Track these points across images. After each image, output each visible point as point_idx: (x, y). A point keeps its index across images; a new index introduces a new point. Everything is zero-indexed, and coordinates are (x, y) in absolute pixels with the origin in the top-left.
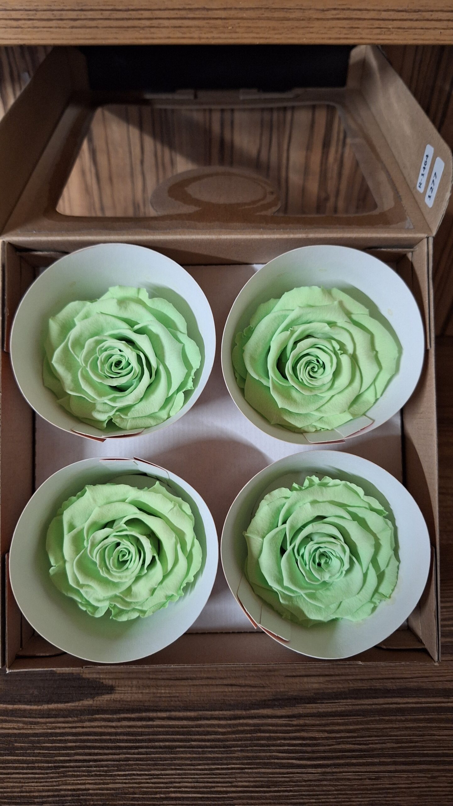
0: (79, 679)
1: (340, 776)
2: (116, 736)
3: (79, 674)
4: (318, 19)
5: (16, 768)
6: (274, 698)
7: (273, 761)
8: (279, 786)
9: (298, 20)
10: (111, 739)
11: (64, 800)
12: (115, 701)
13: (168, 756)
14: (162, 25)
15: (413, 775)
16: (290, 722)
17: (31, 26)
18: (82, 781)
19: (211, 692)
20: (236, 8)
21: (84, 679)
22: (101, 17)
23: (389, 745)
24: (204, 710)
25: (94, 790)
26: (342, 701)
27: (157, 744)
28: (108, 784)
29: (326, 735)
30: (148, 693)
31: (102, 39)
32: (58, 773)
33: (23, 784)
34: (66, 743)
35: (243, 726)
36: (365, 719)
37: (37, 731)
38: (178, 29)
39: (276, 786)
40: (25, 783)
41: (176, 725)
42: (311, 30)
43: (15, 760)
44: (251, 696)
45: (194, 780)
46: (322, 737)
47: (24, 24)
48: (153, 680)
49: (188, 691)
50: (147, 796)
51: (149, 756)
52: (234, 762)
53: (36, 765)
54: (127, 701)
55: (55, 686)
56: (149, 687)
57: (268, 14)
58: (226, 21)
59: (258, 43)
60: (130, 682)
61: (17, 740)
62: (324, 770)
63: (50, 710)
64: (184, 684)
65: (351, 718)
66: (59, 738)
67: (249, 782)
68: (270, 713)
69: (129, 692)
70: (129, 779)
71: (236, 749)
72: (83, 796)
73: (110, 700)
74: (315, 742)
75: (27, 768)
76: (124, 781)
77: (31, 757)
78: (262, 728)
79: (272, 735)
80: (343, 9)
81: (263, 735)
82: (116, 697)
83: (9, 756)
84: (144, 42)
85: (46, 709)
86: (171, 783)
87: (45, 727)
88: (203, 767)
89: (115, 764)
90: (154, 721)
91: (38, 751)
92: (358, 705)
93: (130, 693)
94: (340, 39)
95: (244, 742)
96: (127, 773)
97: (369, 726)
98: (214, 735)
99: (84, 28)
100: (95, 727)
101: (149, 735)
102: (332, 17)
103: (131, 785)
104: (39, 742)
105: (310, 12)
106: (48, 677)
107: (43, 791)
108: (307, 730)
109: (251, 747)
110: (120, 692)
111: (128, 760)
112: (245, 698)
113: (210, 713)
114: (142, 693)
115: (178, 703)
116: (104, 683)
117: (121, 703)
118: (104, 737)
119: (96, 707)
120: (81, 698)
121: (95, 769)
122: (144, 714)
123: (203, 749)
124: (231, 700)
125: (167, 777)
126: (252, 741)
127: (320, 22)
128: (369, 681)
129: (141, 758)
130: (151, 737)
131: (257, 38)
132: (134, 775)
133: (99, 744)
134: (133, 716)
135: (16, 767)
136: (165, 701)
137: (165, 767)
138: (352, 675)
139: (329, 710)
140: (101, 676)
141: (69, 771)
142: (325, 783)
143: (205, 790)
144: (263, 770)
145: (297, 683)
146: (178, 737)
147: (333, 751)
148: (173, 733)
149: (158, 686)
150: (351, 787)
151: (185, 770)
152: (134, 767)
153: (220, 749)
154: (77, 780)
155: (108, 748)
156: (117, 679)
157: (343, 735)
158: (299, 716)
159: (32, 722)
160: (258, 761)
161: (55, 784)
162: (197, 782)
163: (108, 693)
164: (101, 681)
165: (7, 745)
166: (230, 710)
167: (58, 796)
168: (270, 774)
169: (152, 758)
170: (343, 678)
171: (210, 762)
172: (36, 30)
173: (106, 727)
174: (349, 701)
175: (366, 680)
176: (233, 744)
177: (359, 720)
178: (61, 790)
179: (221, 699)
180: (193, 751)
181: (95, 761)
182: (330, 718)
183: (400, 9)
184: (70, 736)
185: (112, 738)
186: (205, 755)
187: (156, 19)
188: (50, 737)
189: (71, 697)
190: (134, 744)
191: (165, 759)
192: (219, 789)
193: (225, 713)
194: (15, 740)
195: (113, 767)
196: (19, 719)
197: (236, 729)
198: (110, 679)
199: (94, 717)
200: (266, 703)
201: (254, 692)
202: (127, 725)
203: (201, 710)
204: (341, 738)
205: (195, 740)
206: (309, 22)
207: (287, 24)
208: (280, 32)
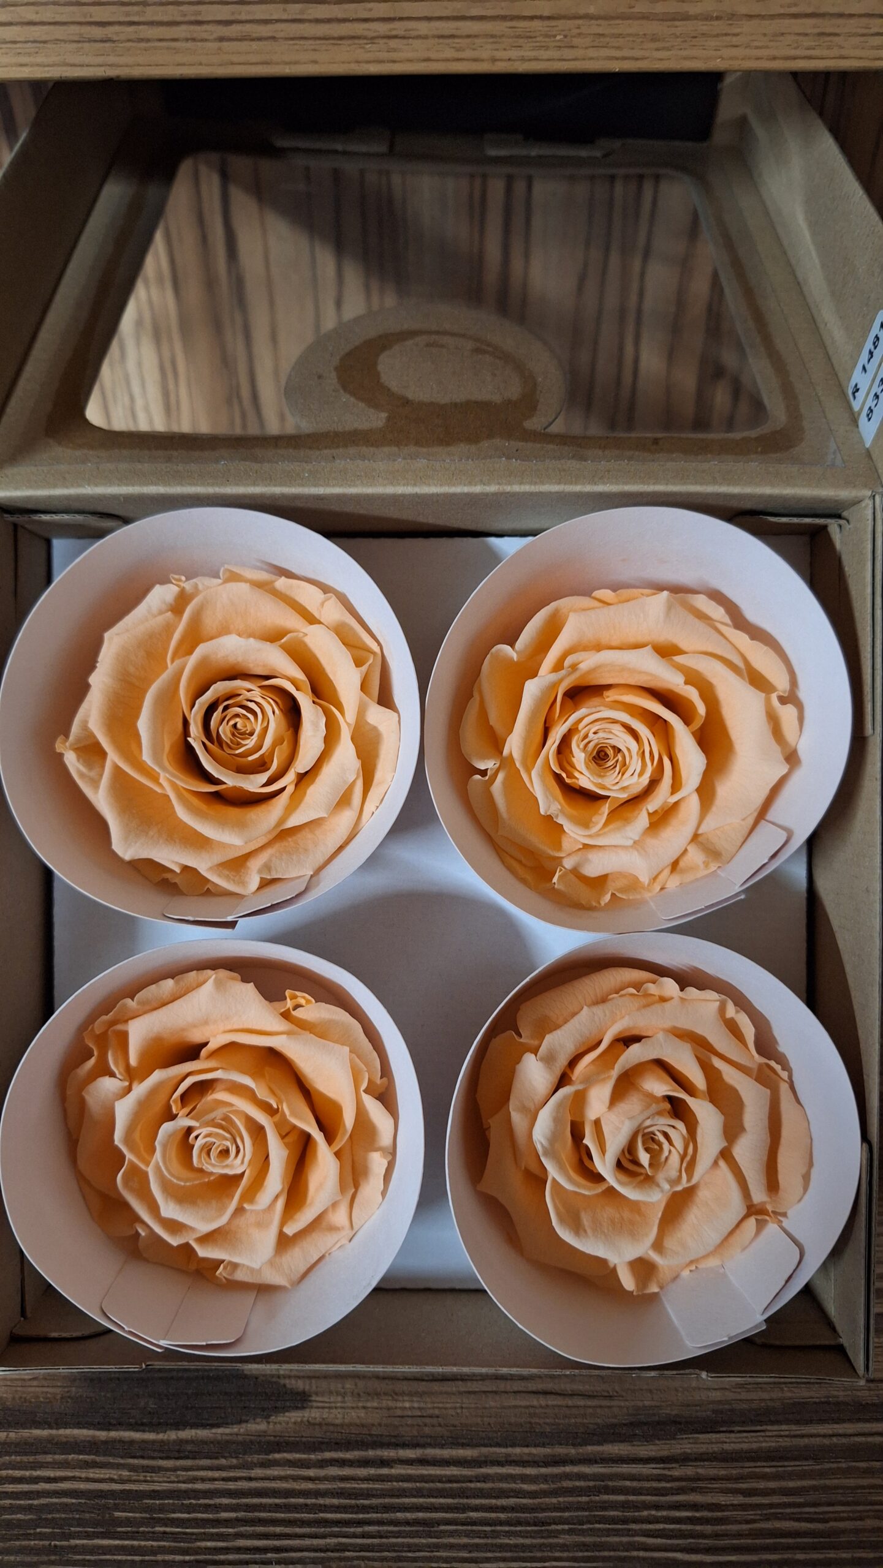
0: (237, 1378)
2: (316, 1498)
4: (751, 17)
6: (632, 1419)
7: (635, 1553)
9: (707, 18)
10: (306, 1505)
12: (310, 1424)
13: (423, 1541)
16: (666, 1472)
17: (133, 37)
19: (504, 1408)
21: (246, 1377)
22: (285, 17)
23: (870, 1523)
24: (491, 1446)
26: (769, 1428)
27: (399, 1515)
29: (739, 1499)
30: (377, 1408)
31: (286, 63)
34: (218, 1512)
35: (571, 1480)
36: (819, 1467)
37: (157, 1487)
38: (447, 41)
41: (436, 1476)
42: (734, 40)
43: (116, 1547)
44: (584, 1416)
46: (732, 1505)
47: (117, 33)
48: (387, 1381)
49: (458, 1405)
51: (384, 1540)
52: (557, 1554)
53: (160, 1557)
54: (337, 1425)
55: (190, 1391)
56: (378, 1394)
58: (553, 23)
59: (617, 70)
60: (340, 1386)
61: (118, 1504)
63: (182, 1442)
64: (449, 1389)
65: (792, 1463)
66: (202, 1501)
68: (626, 1452)
69: (339, 1405)
71: (560, 1527)
73: (302, 1421)
74: (719, 1514)
77: (148, 1540)
78: (610, 1483)
79: (631, 1498)
81: (612, 1498)
82: (313, 1415)
83: (103, 1538)
84: (374, 69)
85: (174, 1441)
87: (173, 1478)
89: (318, 1558)
90: (392, 1467)
91: (162, 1529)
92: (802, 1436)
93: (342, 1407)
94: (795, 58)
95: (576, 1514)
97: (828, 1482)
98: (512, 1497)
99: (246, 40)
100: (275, 1478)
101: (383, 1496)
104: (162, 1509)
108: (701, 1488)
109: (592, 1523)
110: (320, 1404)
111: (344, 1548)
112: (573, 1421)
113: (503, 1450)
114: (364, 1408)
115: (439, 1429)
116: (288, 1386)
117: (324, 1428)
118: (293, 1500)
119: (275, 1436)
120: (244, 1418)
122: (371, 1453)
123: (493, 1528)
124: (545, 1423)
126: (592, 1511)
127: (755, 22)
129: (369, 1545)
130: (387, 1500)
133: (283, 1515)
134: (348, 1455)
136: (412, 1426)
139: (745, 1446)
145: (677, 1390)
146: (442, 1500)
147: (754, 1535)
148: (431, 1494)
149: (396, 1394)
153: (529, 1528)
155: (303, 1523)
156: (314, 1377)
157: (776, 1499)
158: (684, 1459)
159: (147, 1467)
160: (606, 1554)
163: (297, 1408)
164: (282, 1381)
165: (98, 1515)
166: (544, 1445)
171: (509, 1554)
172: (143, 45)
173: (295, 1478)
174: (784, 1427)
176: (554, 1518)
177: (806, 1468)
179: (526, 1423)
180: (472, 1531)
181: (277, 1550)
182: (747, 1464)
184: (224, 1497)
185: (309, 1501)
186: (499, 1541)
187: (401, 19)
188: (184, 1498)
189: (223, 1415)
190: (354, 1516)
191: (419, 1548)
193: (534, 1450)
194: (115, 1504)
196: (122, 1461)
197: (559, 1485)
198: (299, 1377)
199: (271, 1457)
200: (617, 1431)
201: (590, 1407)
202: (339, 1475)
203: (485, 1446)
204: (771, 1506)
205: (476, 1509)
206: (730, 22)
207: (683, 27)
208: (667, 45)
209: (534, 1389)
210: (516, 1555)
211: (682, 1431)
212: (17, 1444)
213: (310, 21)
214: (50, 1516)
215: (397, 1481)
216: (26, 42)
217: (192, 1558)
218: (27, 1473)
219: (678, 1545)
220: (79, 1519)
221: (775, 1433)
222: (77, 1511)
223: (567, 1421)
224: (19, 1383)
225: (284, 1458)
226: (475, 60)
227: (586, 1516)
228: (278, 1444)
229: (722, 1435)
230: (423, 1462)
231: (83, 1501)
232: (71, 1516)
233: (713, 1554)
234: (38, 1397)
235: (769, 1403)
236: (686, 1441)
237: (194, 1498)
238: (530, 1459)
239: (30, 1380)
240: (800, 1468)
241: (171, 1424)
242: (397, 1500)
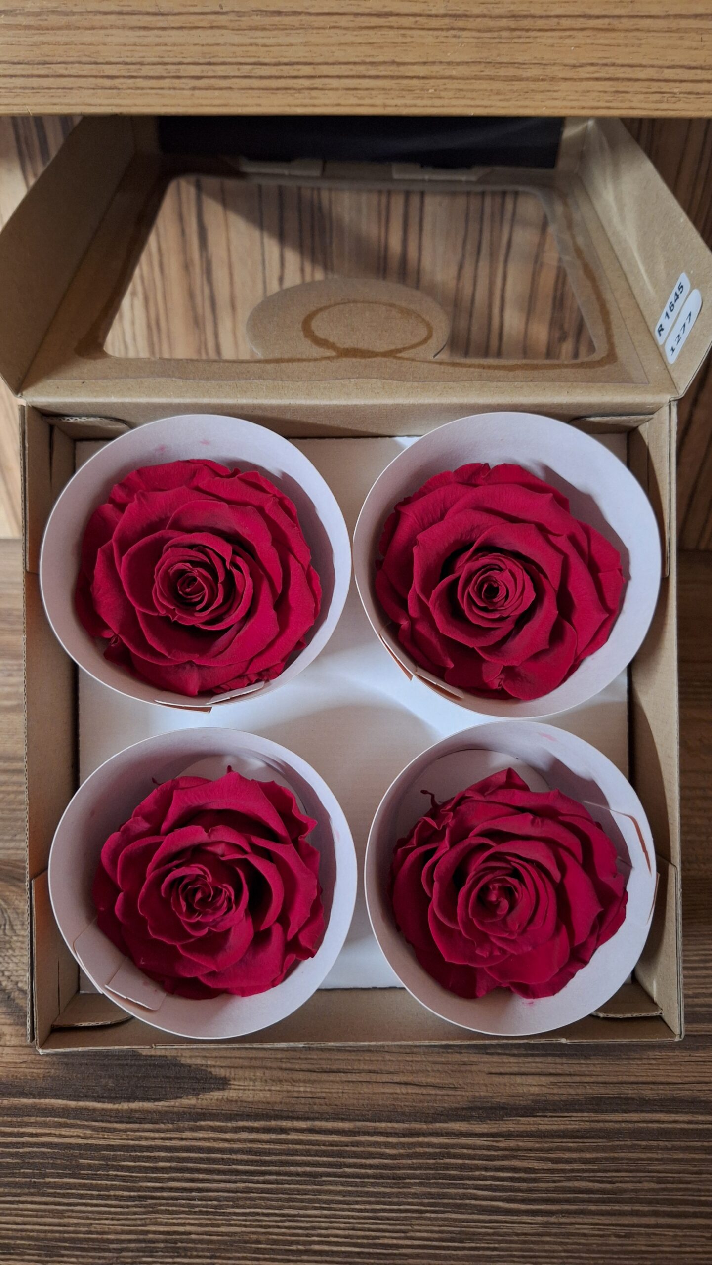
0: (175, 1065)
1: (571, 1229)
2: (231, 1154)
3: (175, 1058)
4: (566, 79)
5: (82, 1197)
6: (471, 1105)
7: (468, 1202)
8: (477, 1240)
9: (536, 79)
10: (223, 1159)
11: (153, 1248)
12: (229, 1101)
13: (309, 1187)
14: (328, 87)
15: (683, 1234)
16: (495, 1144)
17: (132, 86)
18: (180, 1221)
19: (374, 1093)
20: (441, 62)
21: (183, 1065)
22: (238, 74)
23: (646, 1186)
24: (363, 1121)
25: (198, 1234)
26: (574, 1114)
27: (292, 1168)
28: (218, 1226)
29: (549, 1165)
30: (279, 1091)
31: (238, 106)
32: (145, 1207)
33: (92, 1221)
34: (156, 1162)
35: (422, 1147)
36: (610, 1144)
37: (112, 1143)
38: (352, 92)
39: (472, 1241)
40: (94, 1219)
41: (321, 1141)
42: (555, 95)
43: (80, 1184)
44: (435, 1101)
45: (348, 1225)
46: (543, 1169)
47: (121, 84)
48: (287, 1072)
49: (341, 1090)
50: (278, 1247)
51: (280, 1186)
52: (410, 1200)
53: (112, 1193)
54: (249, 1102)
56: (280, 1081)
57: (489, 71)
58: (427, 81)
59: (472, 114)
60: (252, 1074)
61: (82, 1154)
62: (545, 1219)
63: (132, 1111)
64: (334, 1079)
65: (589, 1141)
66: (145, 1154)
67: (432, 1232)
68: (465, 1129)
69: (251, 1088)
70: (250, 1220)
71: (412, 1181)
72: (182, 1242)
73: (222, 1099)
74: (533, 1175)
75: (99, 1197)
76: (244, 1223)
77: (103, 1180)
78: (452, 1151)
79: (467, 1162)
80: (606, 65)
81: (452, 1161)
82: (231, 1095)
83: (70, 1178)
84: (300, 111)
85: (127, 1110)
86: (314, 1228)
87: (124, 1137)
88: (362, 1207)
89: (229, 1197)
90: (288, 1134)
91: (114, 1173)
92: (598, 1121)
93: (253, 1090)
94: (598, 108)
95: (425, 1172)
96: (248, 1210)
97: (616, 1155)
98: (378, 1158)
99: (211, 89)
100: (200, 1139)
101: (281, 1154)
102: (588, 76)
103: (254, 1230)
104: (115, 1158)
105: (555, 68)
106: (129, 1062)
107: (123, 1232)
108: (520, 1156)
109: (436, 1179)
110: (237, 1087)
111: (250, 1191)
112: (426, 1104)
113: (373, 1124)
114: (270, 1090)
115: (325, 1107)
116: (214, 1073)
117: (239, 1103)
118: (213, 1156)
119: (202, 1109)
120: (179, 1095)
121: (199, 1202)
122: (273, 1123)
123: (362, 1180)
124: (405, 1106)
125: (308, 1219)
126: (437, 1170)
127: (569, 83)
128: (617, 1085)
129: (268, 1189)
130: (283, 1158)
131: (471, 106)
132: (258, 1214)
133: (205, 1166)
134: (256, 1124)
135: (82, 1195)
136: (305, 1104)
137: (304, 1204)
138: (591, 1076)
139: (555, 1127)
140: (209, 1063)
141: (161, 1205)
142: (548, 1239)
143: (365, 1241)
144: (454, 1216)
145: (505, 1085)
146: (325, 1159)
147: (559, 1191)
148: (317, 1154)
149: (294, 1081)
150: (588, 1248)
151: (335, 1210)
152: (258, 1202)
153: (389, 1181)
154: (172, 1219)
155: (219, 1172)
156: (233, 1067)
157: (575, 1166)
158: (508, 1135)
159: (105, 1128)
160: (446, 1201)
161: (139, 1222)
162: (353, 1229)
163: (219, 1089)
164: (209, 1070)
165: (67, 1161)
166: (403, 1122)
167: (144, 1241)
168: (463, 1222)
169: (285, 1189)
170: (577, 1079)
171: (372, 1199)
172: (139, 92)
173: (215, 1140)
174: (585, 1114)
175: (612, 1083)
176: (408, 1174)
177: (601, 1144)
178: (148, 1232)
179: (390, 1105)
180: (347, 1182)
181: (199, 1190)
182: (556, 1140)
183: (693, 64)
184: (162, 1151)
185: (225, 1156)
186: (366, 1189)
187: (320, 77)
188: (132, 1151)
189: (164, 1093)
190: (259, 1168)
191: (306, 1193)
192: (386, 1241)
193: (396, 1125)
194: (80, 1154)
195: (227, 1201)
196: (86, 1123)
197: (413, 1150)
198: (222, 1067)
199: (198, 1124)
200: (459, 1113)
201: (440, 1095)
202: (248, 1139)
203: (359, 1120)
204: (572, 1170)
205: (350, 1166)
206: (552, 83)
207: (517, 85)
208: (508, 97)
209: (398, 1080)
210: (378, 1199)
211: (507, 1115)
212: (9, 1109)
213: (256, 77)
214: (31, 1161)
215: (292, 1144)
216: (58, 88)
217: (136, 1194)
218: (16, 1130)
219: (500, 1196)
220: (52, 1163)
221: (578, 1119)
222: (52, 1158)
223: (421, 1105)
224: (13, 1065)
225: (207, 1125)
226: (372, 106)
227: (433, 1174)
228: (204, 1114)
229: (538, 1118)
230: (311, 1131)
231: (56, 1151)
232: (47, 1161)
233: (527, 1204)
234: (26, 1076)
235: (576, 1097)
236: (511, 1122)
237: (139, 1152)
238: (393, 1131)
239: (21, 1063)
240: (595, 1144)
241: (124, 1098)
242: (291, 1158)
